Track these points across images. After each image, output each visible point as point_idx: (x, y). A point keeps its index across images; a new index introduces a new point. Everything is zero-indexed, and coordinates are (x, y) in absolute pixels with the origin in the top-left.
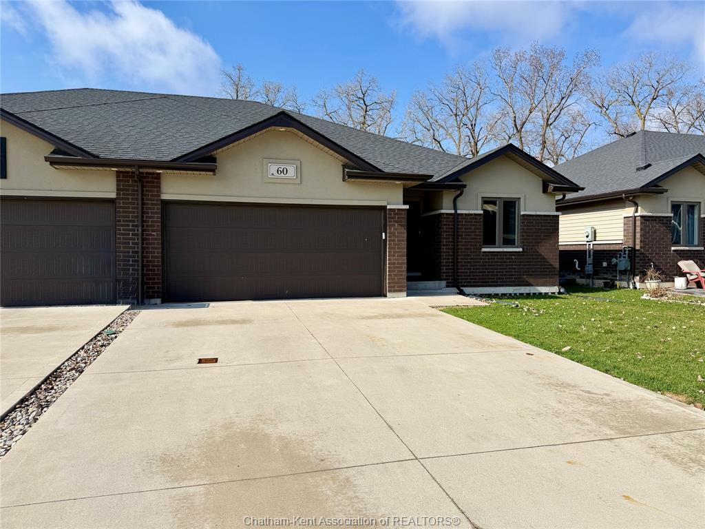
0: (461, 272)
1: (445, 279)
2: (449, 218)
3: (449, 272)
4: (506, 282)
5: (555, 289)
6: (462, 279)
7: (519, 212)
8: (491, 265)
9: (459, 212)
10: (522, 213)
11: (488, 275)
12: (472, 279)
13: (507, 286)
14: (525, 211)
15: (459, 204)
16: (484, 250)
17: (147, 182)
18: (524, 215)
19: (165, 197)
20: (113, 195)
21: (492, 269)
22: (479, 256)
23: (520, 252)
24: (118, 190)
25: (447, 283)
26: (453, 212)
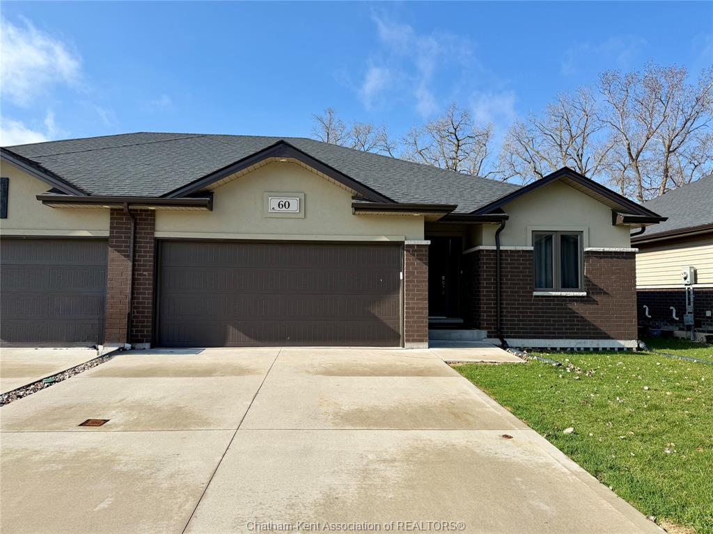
0: (506, 320)
1: (486, 328)
2: (490, 255)
3: (490, 320)
4: (566, 333)
5: (633, 344)
6: (507, 328)
7: (582, 248)
8: (546, 313)
9: (502, 248)
10: (587, 249)
11: (543, 325)
12: (521, 329)
13: (567, 338)
14: (589, 247)
15: (503, 239)
16: (535, 293)
17: (140, 219)
18: (588, 252)
19: (158, 235)
20: (107, 234)
21: (546, 317)
22: (531, 300)
23: (583, 297)
24: (111, 228)
25: (489, 332)
26: (495, 248)
